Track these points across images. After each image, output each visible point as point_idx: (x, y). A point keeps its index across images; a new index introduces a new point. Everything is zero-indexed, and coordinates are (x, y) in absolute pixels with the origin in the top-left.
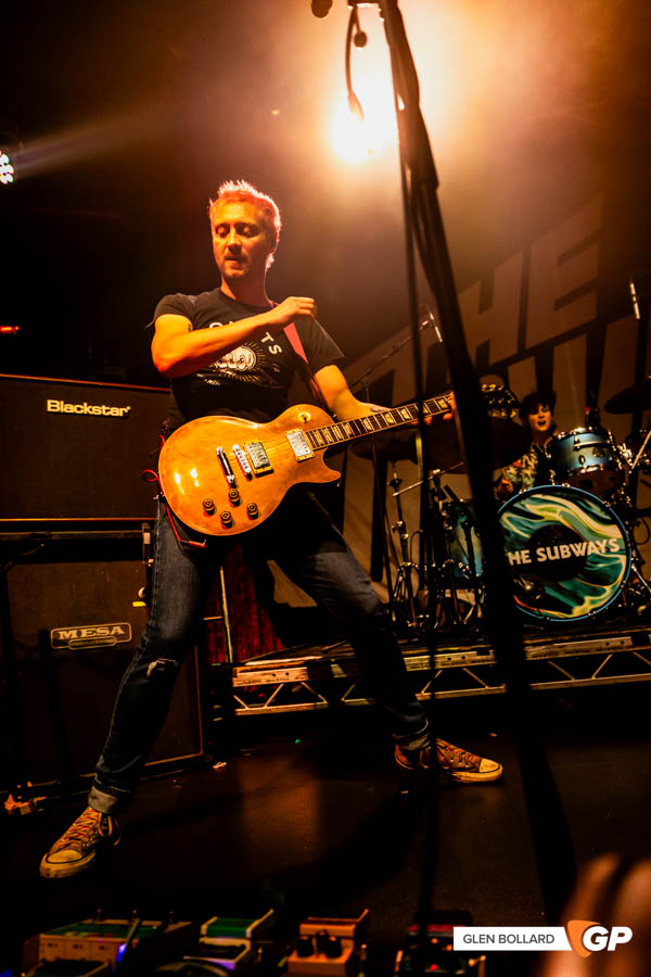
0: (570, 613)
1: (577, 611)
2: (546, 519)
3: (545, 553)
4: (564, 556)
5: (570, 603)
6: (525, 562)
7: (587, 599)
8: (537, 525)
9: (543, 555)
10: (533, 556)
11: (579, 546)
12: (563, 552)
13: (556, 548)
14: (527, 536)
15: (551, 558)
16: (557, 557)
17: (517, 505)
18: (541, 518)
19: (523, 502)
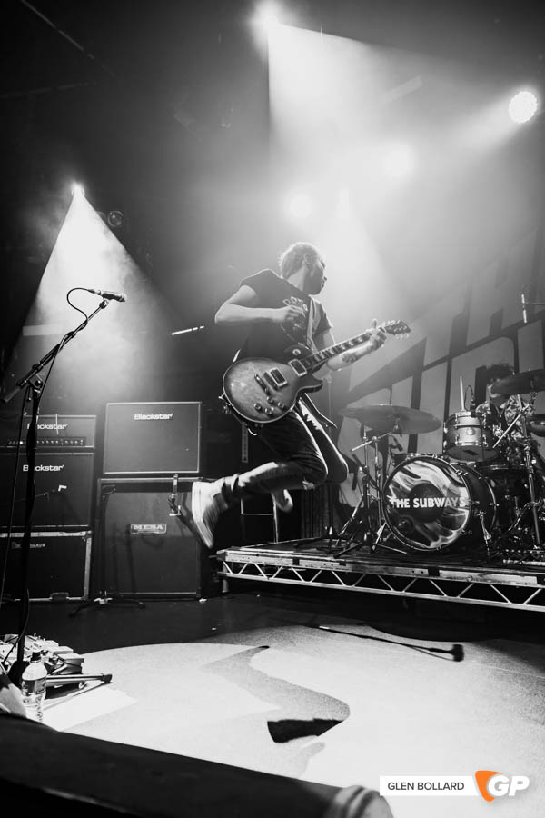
0: (429, 545)
1: (433, 545)
2: (422, 479)
3: (419, 502)
4: (430, 506)
5: (430, 538)
6: (406, 506)
7: (441, 537)
8: (416, 482)
9: (418, 503)
10: (411, 503)
11: (440, 500)
12: (429, 503)
13: (425, 499)
14: (410, 489)
15: (422, 506)
16: (425, 506)
17: (406, 467)
18: (419, 477)
19: (409, 465)
